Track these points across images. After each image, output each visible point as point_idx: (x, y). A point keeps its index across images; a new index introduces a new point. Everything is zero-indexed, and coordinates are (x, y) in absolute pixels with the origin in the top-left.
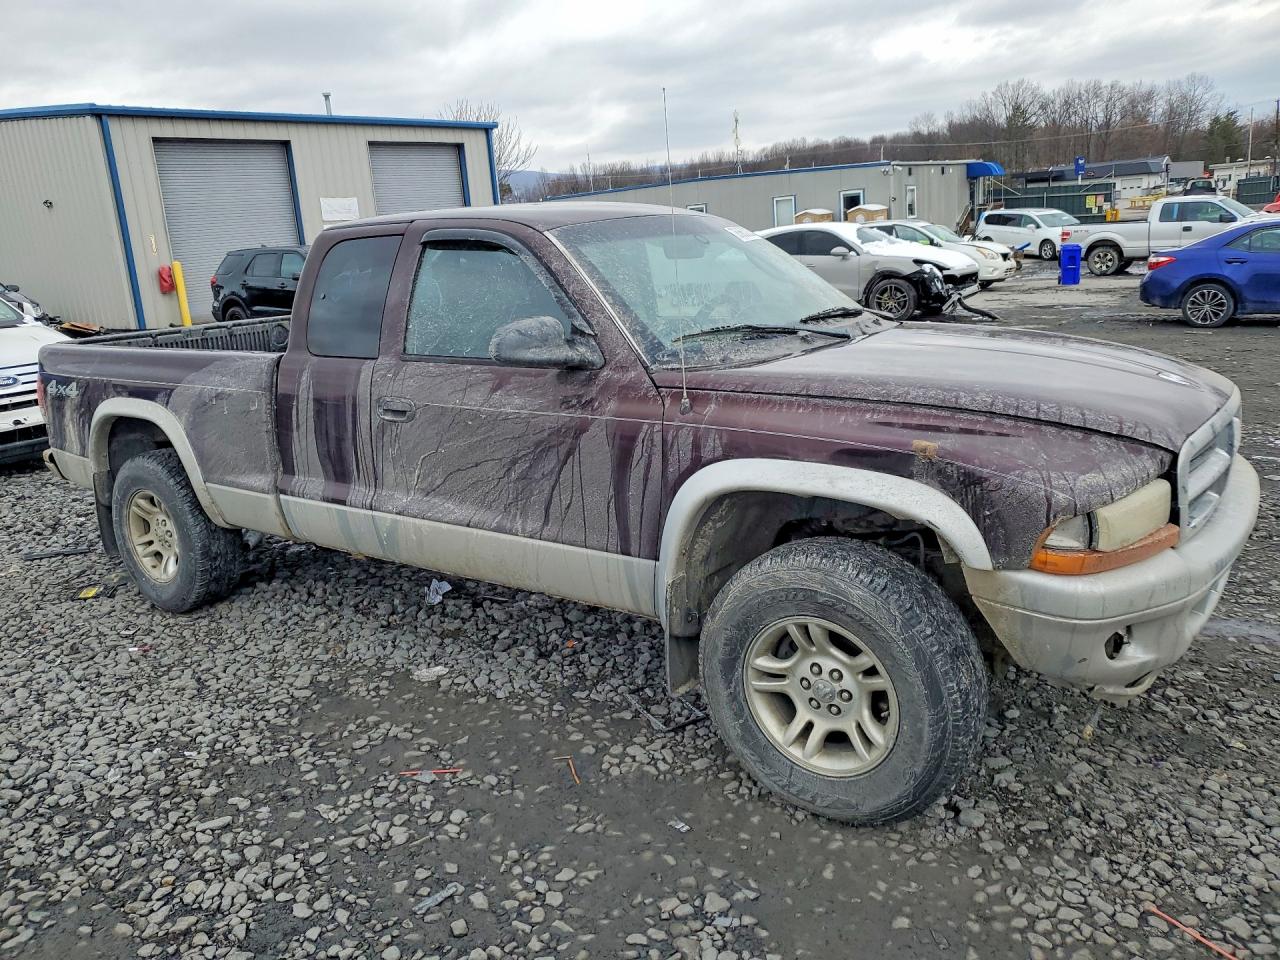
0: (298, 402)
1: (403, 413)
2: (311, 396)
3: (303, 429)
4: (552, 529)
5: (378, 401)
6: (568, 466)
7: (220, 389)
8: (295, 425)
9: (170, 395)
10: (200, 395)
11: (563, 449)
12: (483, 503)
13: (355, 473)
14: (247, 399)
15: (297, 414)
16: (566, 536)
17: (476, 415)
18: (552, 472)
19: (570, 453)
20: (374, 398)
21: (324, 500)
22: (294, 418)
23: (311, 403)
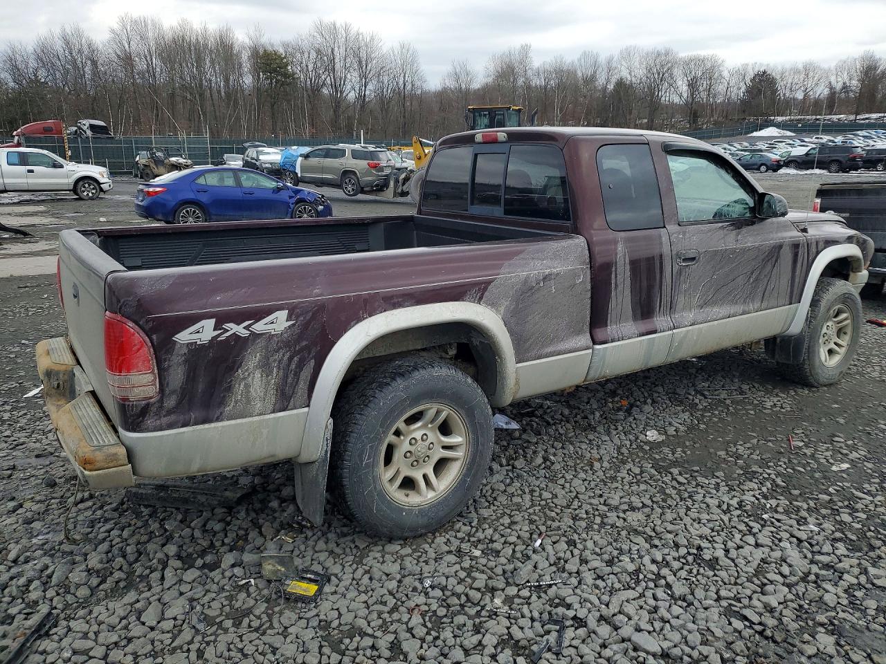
0: (616, 269)
1: (693, 259)
2: (627, 261)
3: (620, 288)
4: (765, 305)
5: (677, 254)
6: (775, 268)
7: (547, 271)
8: (613, 285)
9: (485, 289)
10: (526, 281)
11: (774, 259)
12: (734, 302)
13: (658, 308)
14: (574, 274)
15: (616, 277)
16: (771, 305)
17: (733, 251)
18: (768, 273)
19: (776, 261)
20: (674, 253)
21: (640, 336)
22: (613, 281)
23: (628, 267)
